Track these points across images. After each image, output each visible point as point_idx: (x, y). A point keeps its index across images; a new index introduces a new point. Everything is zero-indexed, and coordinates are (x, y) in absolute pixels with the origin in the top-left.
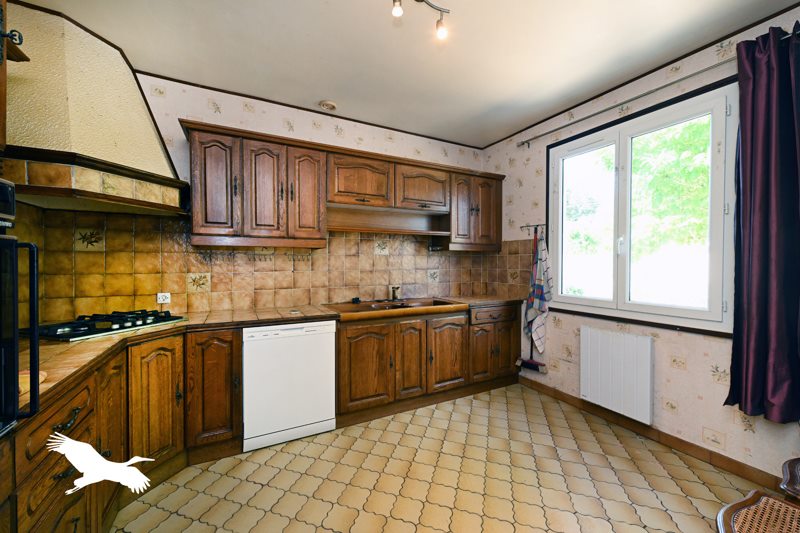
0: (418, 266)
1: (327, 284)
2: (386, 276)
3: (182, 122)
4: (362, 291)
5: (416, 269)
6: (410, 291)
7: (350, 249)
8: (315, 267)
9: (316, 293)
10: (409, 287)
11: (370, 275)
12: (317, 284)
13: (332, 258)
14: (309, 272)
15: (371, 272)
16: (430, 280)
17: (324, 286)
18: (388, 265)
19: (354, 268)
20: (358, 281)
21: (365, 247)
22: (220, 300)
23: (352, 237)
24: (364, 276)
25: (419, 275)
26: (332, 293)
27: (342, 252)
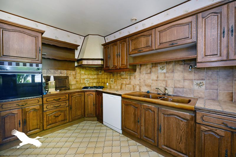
0: (186, 78)
1: (139, 84)
2: (164, 83)
3: (102, 45)
4: (152, 88)
5: (184, 80)
6: (179, 92)
7: (147, 71)
8: (136, 78)
9: (136, 87)
10: (178, 89)
11: (156, 82)
12: (136, 84)
13: (141, 75)
14: (134, 80)
15: (157, 80)
16: (196, 87)
17: (138, 85)
18: (165, 77)
19: (149, 78)
20: (151, 84)
21: (154, 69)
22: (115, 86)
23: (148, 66)
24: (153, 82)
25: (187, 83)
26: (141, 88)
27: (144, 72)
